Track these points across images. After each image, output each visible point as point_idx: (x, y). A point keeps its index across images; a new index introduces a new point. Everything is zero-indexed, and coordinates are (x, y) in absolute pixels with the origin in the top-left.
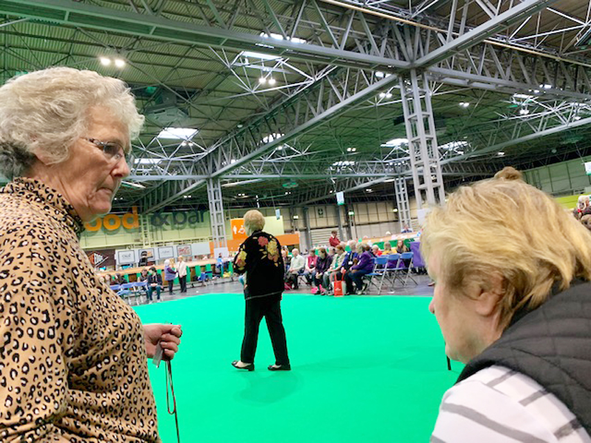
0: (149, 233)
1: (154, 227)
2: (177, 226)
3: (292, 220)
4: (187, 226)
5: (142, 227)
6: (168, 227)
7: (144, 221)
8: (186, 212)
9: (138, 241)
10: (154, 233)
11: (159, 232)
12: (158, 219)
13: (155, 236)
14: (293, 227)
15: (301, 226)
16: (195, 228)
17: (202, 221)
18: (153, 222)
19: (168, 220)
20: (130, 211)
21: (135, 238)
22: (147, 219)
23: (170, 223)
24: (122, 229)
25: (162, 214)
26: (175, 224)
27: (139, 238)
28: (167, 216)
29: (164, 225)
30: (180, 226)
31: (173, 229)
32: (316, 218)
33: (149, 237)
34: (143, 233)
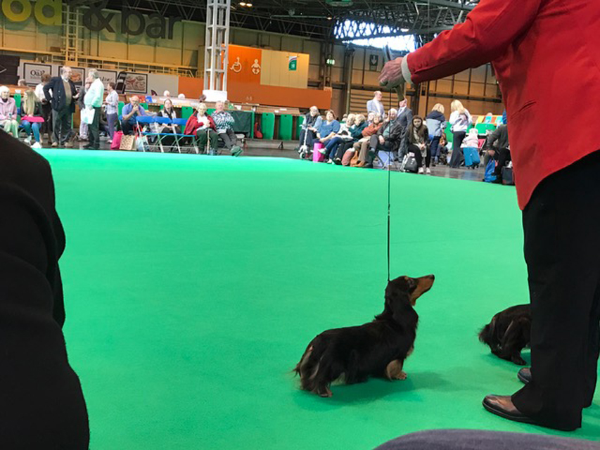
0: (77, 41)
1: (87, 31)
2: (125, 35)
3: (323, 65)
4: (143, 40)
5: (68, 26)
6: (112, 36)
7: (72, 17)
8: (145, 16)
9: (57, 50)
11: (94, 41)
12: (95, 19)
13: (86, 46)
14: (321, 77)
15: (336, 78)
16: (155, 45)
17: (171, 37)
19: (112, 23)
21: (51, 44)
22: (78, 14)
23: (114, 29)
24: (32, 23)
26: (123, 32)
27: (59, 45)
28: (111, 15)
29: (105, 30)
30: (131, 37)
31: (117, 41)
32: (364, 70)
33: (77, 47)
34: (68, 38)
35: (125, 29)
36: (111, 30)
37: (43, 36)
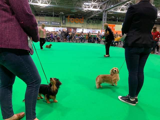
0: (86, 25)
2: (93, 24)
4: (96, 24)
5: (84, 23)
6: (91, 24)
7: (85, 21)
8: (96, 20)
9: (83, 27)
10: (87, 25)
11: (88, 25)
12: (88, 21)
16: (98, 25)
17: (100, 24)
18: (87, 22)
19: (91, 22)
20: (82, 18)
21: (82, 26)
22: (86, 21)
24: (79, 23)
25: (90, 20)
27: (83, 26)
28: (91, 21)
29: (90, 23)
30: (94, 24)
31: (92, 25)
33: (86, 26)
34: (84, 25)
35: (93, 23)
36: (91, 23)
37: (81, 25)
